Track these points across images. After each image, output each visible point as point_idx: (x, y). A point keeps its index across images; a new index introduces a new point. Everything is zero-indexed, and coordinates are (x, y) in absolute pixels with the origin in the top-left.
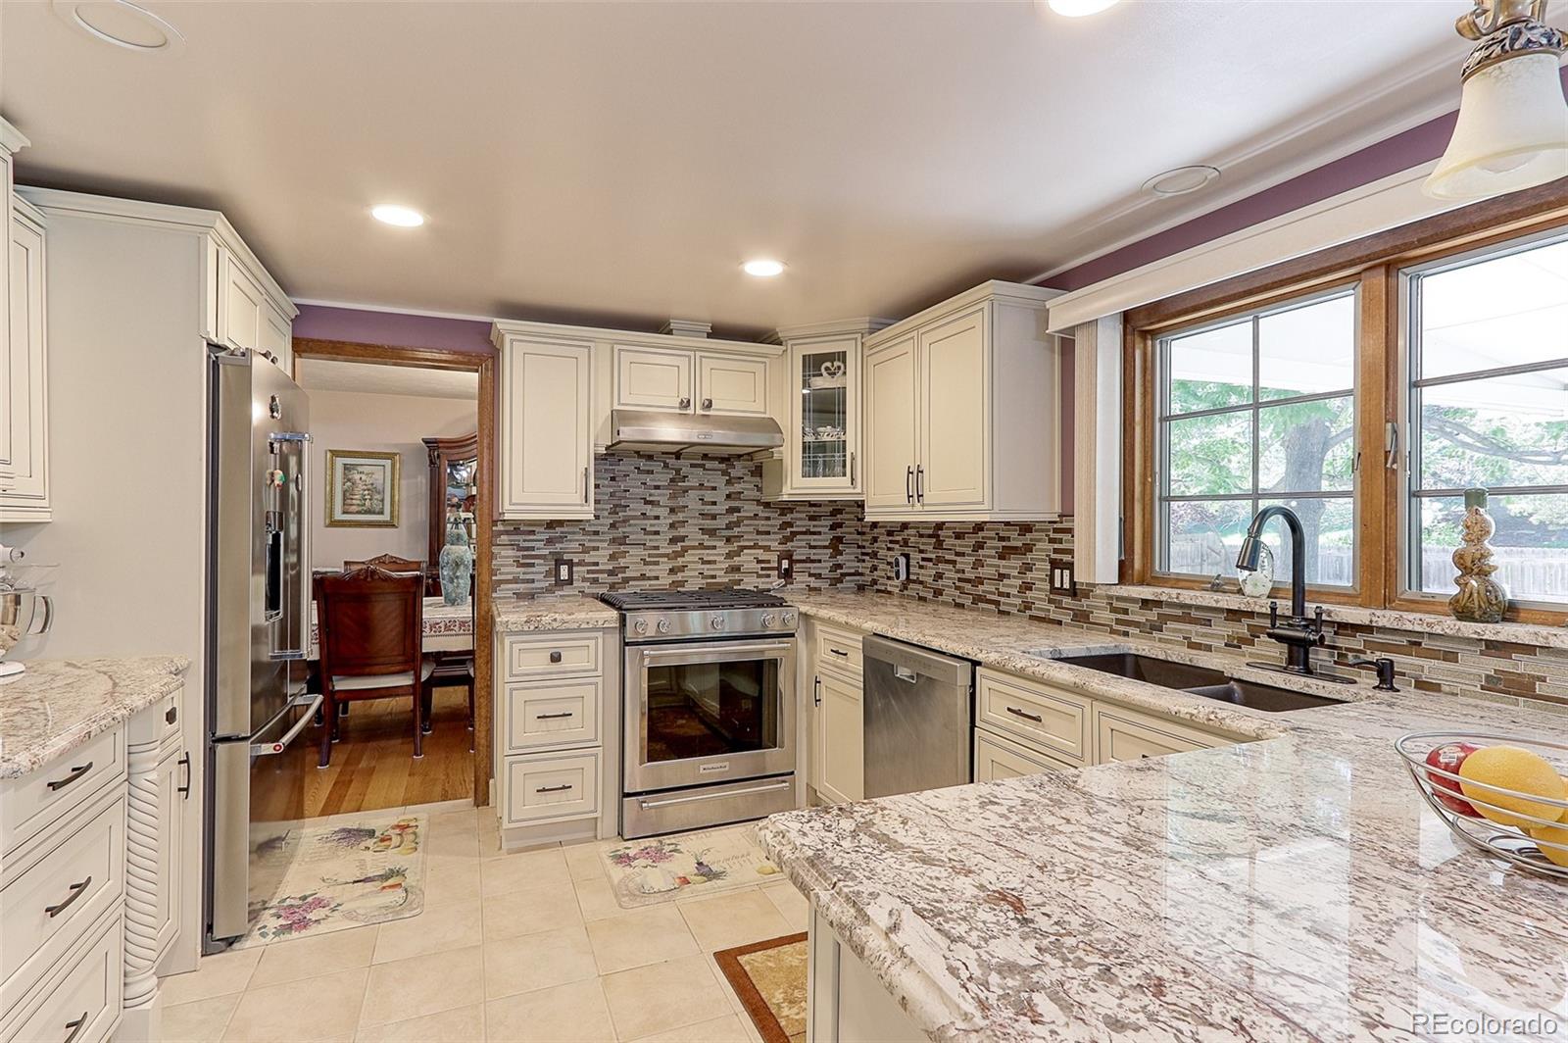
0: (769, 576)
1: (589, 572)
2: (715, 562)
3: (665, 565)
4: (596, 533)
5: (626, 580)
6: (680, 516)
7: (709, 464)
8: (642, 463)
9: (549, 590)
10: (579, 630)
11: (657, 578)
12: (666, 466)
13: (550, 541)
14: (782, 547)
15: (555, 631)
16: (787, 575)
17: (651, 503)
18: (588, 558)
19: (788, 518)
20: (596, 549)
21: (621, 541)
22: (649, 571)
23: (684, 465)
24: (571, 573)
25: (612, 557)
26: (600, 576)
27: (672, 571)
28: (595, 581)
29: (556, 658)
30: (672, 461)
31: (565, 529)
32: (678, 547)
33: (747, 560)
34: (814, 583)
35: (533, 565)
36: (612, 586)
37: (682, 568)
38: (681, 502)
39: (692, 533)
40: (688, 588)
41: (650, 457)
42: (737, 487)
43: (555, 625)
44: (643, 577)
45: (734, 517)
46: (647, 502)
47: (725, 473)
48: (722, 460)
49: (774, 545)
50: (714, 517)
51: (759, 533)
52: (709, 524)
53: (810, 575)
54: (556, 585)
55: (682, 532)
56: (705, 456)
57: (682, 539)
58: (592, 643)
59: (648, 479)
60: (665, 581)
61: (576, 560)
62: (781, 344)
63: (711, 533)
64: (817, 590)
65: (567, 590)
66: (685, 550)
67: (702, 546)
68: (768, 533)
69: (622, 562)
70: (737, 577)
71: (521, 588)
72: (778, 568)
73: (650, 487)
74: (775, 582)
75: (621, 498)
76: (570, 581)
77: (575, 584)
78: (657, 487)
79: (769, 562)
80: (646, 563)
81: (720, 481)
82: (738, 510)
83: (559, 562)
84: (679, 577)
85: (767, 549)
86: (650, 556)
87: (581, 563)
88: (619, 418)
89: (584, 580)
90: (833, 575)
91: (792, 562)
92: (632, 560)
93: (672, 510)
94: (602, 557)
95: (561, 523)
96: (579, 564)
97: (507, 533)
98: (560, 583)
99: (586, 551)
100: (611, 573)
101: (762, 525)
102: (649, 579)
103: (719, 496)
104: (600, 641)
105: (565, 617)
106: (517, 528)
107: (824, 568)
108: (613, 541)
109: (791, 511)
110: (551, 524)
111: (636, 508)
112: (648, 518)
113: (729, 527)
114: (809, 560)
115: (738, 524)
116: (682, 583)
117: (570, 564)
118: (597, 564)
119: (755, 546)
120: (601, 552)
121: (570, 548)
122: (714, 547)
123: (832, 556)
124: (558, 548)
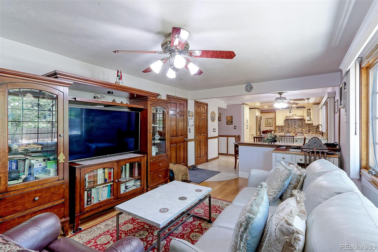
5: (289, 131)
7: (299, 120)
9: (281, 132)
12: (294, 120)
13: (281, 128)
16: (309, 131)
18: (285, 129)
19: (309, 125)
21: (289, 128)
22: (292, 131)
26: (286, 131)
33: (304, 130)
34: (313, 132)
35: (280, 130)
36: (288, 132)
37: (296, 130)
38: (295, 124)
39: (297, 127)
42: (303, 122)
44: (291, 131)
45: (302, 125)
49: (307, 128)
50: (299, 125)
55: (295, 127)
59: (292, 122)
62: (305, 108)
63: (299, 127)
64: (314, 133)
65: (283, 132)
66: (296, 129)
69: (289, 130)
70: (302, 131)
71: (279, 132)
72: (308, 131)
74: (307, 132)
76: (283, 131)
77: (284, 131)
80: (291, 130)
82: (302, 124)
83: (282, 129)
84: (295, 131)
85: (306, 128)
88: (286, 117)
90: (316, 132)
91: (310, 130)
94: (287, 129)
95: (282, 126)
98: (282, 131)
99: (285, 128)
100: (288, 131)
101: (306, 126)
103: (300, 123)
106: (278, 126)
107: (315, 131)
108: (288, 128)
110: (281, 126)
111: (290, 124)
112: (292, 125)
113: (301, 126)
117: (283, 130)
119: (305, 128)
121: (283, 128)
123: (316, 129)
124: (282, 128)
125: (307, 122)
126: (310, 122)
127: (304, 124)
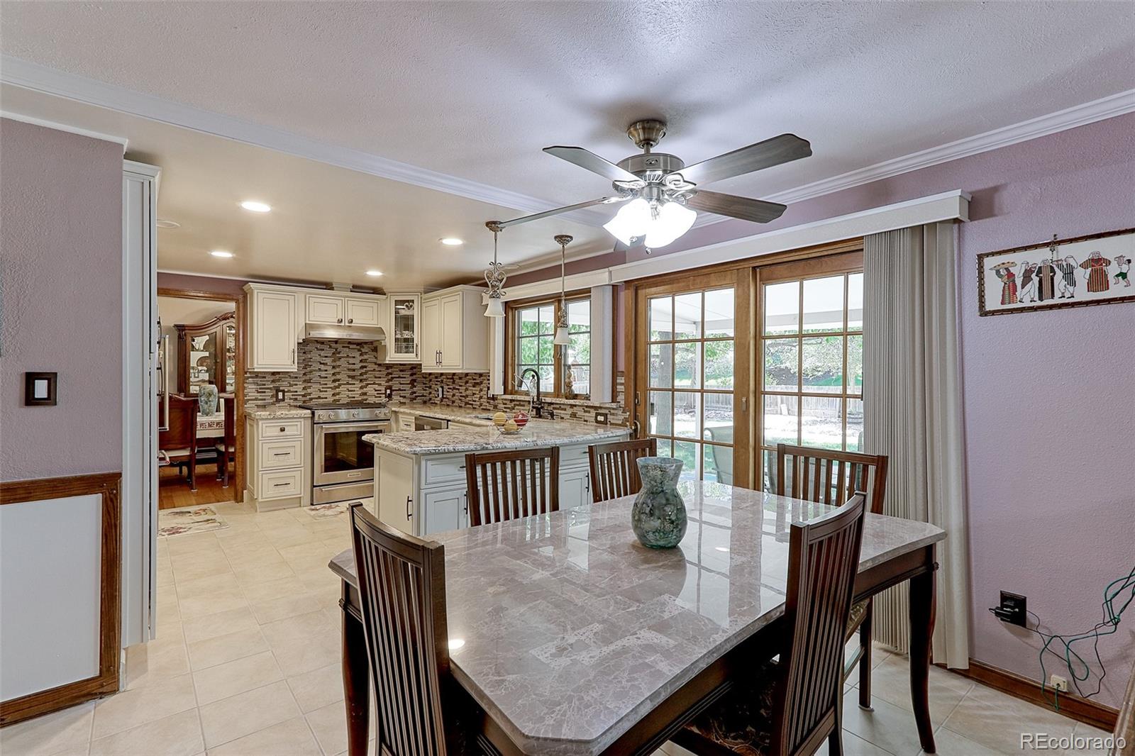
0: (380, 397)
1: (293, 395)
2: (354, 391)
3: (330, 392)
4: (296, 378)
5: (311, 399)
6: (338, 370)
7: (351, 346)
8: (319, 346)
9: (273, 404)
10: (293, 418)
11: (326, 398)
12: (330, 347)
13: (273, 381)
14: (387, 384)
15: (282, 418)
16: (390, 396)
17: (323, 364)
18: (292, 389)
19: (390, 371)
20: (296, 385)
21: (309, 381)
22: (322, 395)
23: (339, 346)
24: (284, 395)
25: (304, 389)
26: (298, 397)
27: (333, 395)
28: (296, 399)
29: (282, 430)
30: (333, 345)
31: (281, 376)
32: (337, 384)
33: (370, 390)
34: (402, 400)
35: (265, 392)
36: (304, 402)
37: (338, 394)
38: (338, 363)
39: (343, 377)
40: (341, 402)
41: (323, 343)
42: (365, 357)
43: (282, 416)
44: (319, 398)
45: (364, 370)
46: (321, 363)
47: (359, 350)
48: (358, 344)
49: (383, 383)
50: (354, 370)
51: (376, 377)
52: (351, 373)
53: (400, 396)
54: (276, 401)
55: (338, 377)
56: (350, 343)
57: (339, 380)
58: (299, 423)
59: (322, 353)
60: (331, 399)
61: (286, 390)
62: (385, 294)
63: (353, 377)
64: (404, 403)
65: (282, 404)
66: (340, 385)
67: (348, 384)
68: (380, 378)
69: (309, 391)
70: (365, 397)
71: (259, 403)
72: (385, 393)
73: (322, 357)
74: (384, 400)
75: (308, 362)
76: (283, 400)
77: (286, 401)
78: (326, 357)
79: (380, 391)
80: (321, 391)
81: (357, 354)
82: (366, 367)
83: (278, 391)
84: (337, 397)
85: (380, 385)
86: (323, 388)
87: (289, 391)
88: (308, 327)
89: (290, 399)
90: (411, 396)
91: (392, 391)
92: (314, 390)
93: (334, 367)
94: (299, 388)
95: (279, 373)
96: (287, 392)
97: (251, 377)
98: (278, 401)
99: (291, 386)
100: (304, 396)
101: (377, 374)
102: (323, 398)
103: (356, 361)
104: (303, 423)
105: (287, 413)
106: (257, 375)
107: (407, 393)
108: (305, 381)
109: (391, 367)
110: (274, 374)
111: (316, 366)
112: (322, 371)
113: (361, 375)
114: (400, 390)
115: (366, 373)
116: (339, 400)
117: (284, 392)
118: (296, 392)
119: (374, 384)
120: (298, 386)
121: (284, 385)
122: (354, 384)
123: (411, 388)
124: (277, 384)
125: (392, 356)
126: (406, 357)
127: (371, 367)
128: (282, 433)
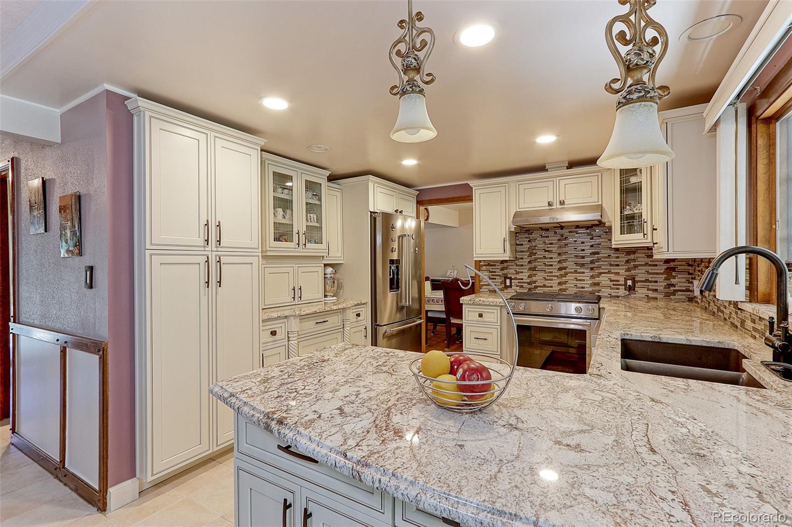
0: (618, 289)
1: (519, 282)
2: (584, 280)
3: (556, 281)
4: (522, 265)
5: (536, 287)
6: (564, 257)
7: (580, 231)
8: (544, 233)
9: (502, 290)
10: (489, 305)
11: (552, 287)
12: (556, 233)
13: (502, 269)
14: (627, 273)
15: (480, 305)
16: (631, 289)
17: (548, 251)
18: (518, 277)
19: (632, 257)
20: (522, 272)
21: (534, 269)
22: (547, 283)
23: (565, 232)
24: (511, 282)
25: (529, 276)
26: (524, 284)
27: (559, 284)
28: (522, 287)
29: (481, 315)
30: (559, 231)
31: (508, 264)
32: (563, 272)
33: (604, 279)
34: (652, 294)
35: (495, 279)
36: (530, 289)
37: (565, 283)
38: (564, 250)
39: (570, 265)
40: (568, 292)
41: (547, 230)
42: (598, 241)
43: (480, 302)
44: (544, 286)
45: (596, 257)
46: (546, 251)
47: (588, 234)
48: (587, 228)
49: (622, 272)
50: (583, 257)
51: (611, 265)
52: (581, 261)
53: (648, 290)
54: (505, 287)
55: (564, 265)
56: (577, 227)
57: (565, 268)
58: (496, 311)
59: (547, 241)
60: (556, 288)
61: (513, 277)
63: (582, 265)
64: (655, 298)
66: (566, 274)
67: (576, 272)
68: (618, 265)
69: (534, 279)
70: (597, 288)
71: (491, 288)
72: (625, 284)
73: (547, 244)
74: (622, 292)
75: (533, 250)
76: (511, 286)
77: (513, 288)
78: (551, 244)
79: (618, 281)
80: (546, 280)
81: (587, 239)
82: (598, 253)
83: (506, 278)
84: (564, 287)
85: (617, 274)
86: (548, 276)
87: (515, 279)
88: (518, 215)
89: (517, 286)
90: (667, 290)
91: (634, 282)
92: (539, 278)
93: (559, 254)
94: (525, 276)
95: (506, 261)
96: (514, 279)
97: (485, 265)
98: (506, 287)
99: (517, 273)
100: (529, 283)
101: (613, 260)
102: (548, 287)
103: (586, 247)
104: (499, 311)
106: (488, 263)
107: (661, 286)
108: (530, 269)
109: (634, 253)
110: (502, 262)
111: (540, 254)
112: (547, 258)
113: (592, 262)
114: (647, 281)
115: (598, 260)
116: (565, 290)
117: (511, 279)
118: (522, 279)
119: (609, 272)
120: (524, 274)
121: (511, 272)
122: (583, 273)
123: (666, 279)
124: (505, 271)
125: (619, 239)
126: (634, 239)
127: (604, 253)
128: (480, 318)
